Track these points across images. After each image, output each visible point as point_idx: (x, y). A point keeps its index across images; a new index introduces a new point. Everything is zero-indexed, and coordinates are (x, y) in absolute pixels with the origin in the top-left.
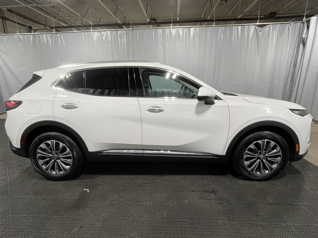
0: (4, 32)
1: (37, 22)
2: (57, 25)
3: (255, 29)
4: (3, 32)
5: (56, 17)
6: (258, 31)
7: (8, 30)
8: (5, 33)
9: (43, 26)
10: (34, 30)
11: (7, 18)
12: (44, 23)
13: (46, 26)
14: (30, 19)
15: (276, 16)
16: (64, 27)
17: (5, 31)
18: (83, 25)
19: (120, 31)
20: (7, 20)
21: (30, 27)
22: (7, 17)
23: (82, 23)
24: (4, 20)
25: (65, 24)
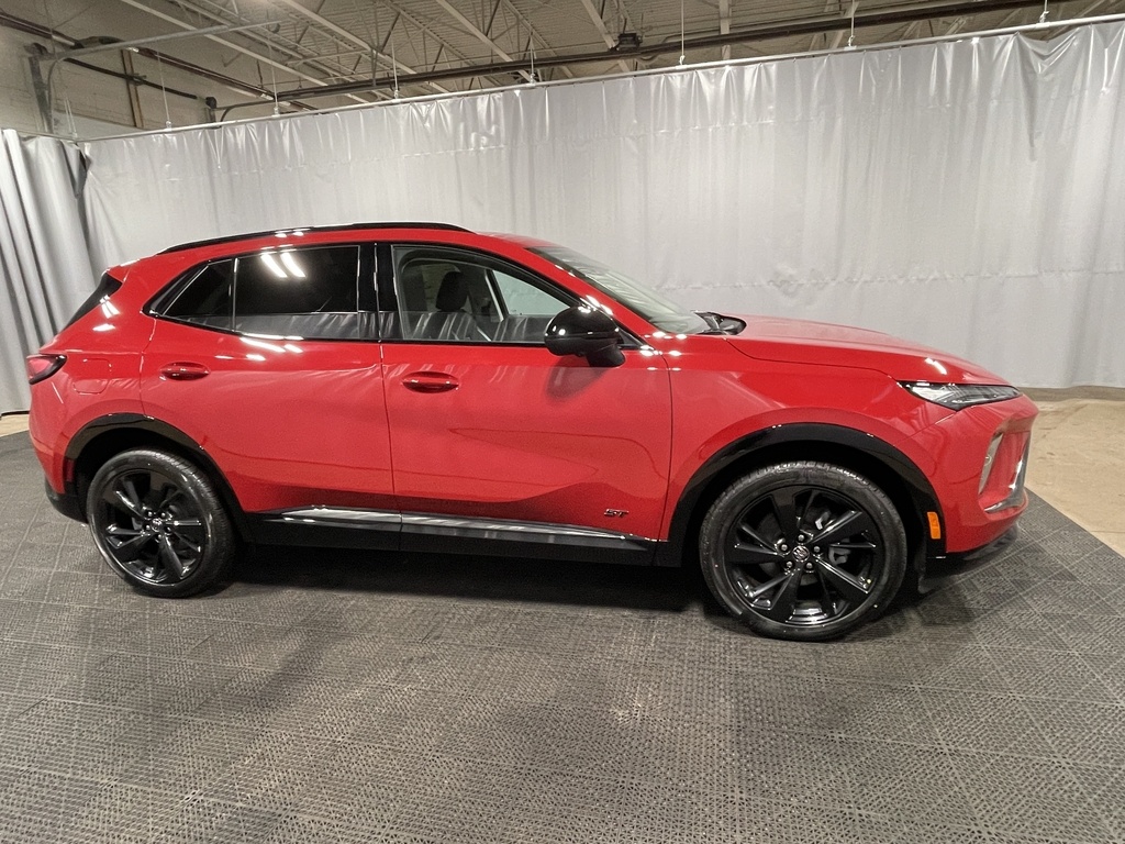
0: (132, 124)
1: (232, 83)
3: (1017, 47)
4: (130, 126)
5: (291, 57)
7: (145, 116)
8: (135, 126)
9: (250, 94)
10: (220, 109)
11: (140, 78)
12: (255, 83)
13: (261, 93)
14: (210, 75)
16: (318, 91)
17: (136, 122)
18: (377, 77)
19: (486, 97)
20: (140, 83)
21: (211, 102)
22: (141, 75)
23: (374, 72)
24: (131, 86)
25: (320, 79)
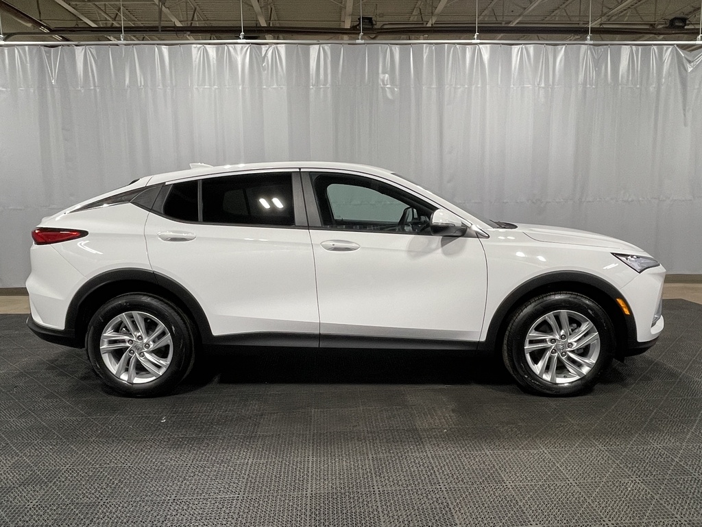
2: (72, 24)
6: (685, 61)
13: (41, 26)
15: (686, 27)
18: (162, 25)
19: (317, 46)
23: (160, 20)
25: (93, 21)
